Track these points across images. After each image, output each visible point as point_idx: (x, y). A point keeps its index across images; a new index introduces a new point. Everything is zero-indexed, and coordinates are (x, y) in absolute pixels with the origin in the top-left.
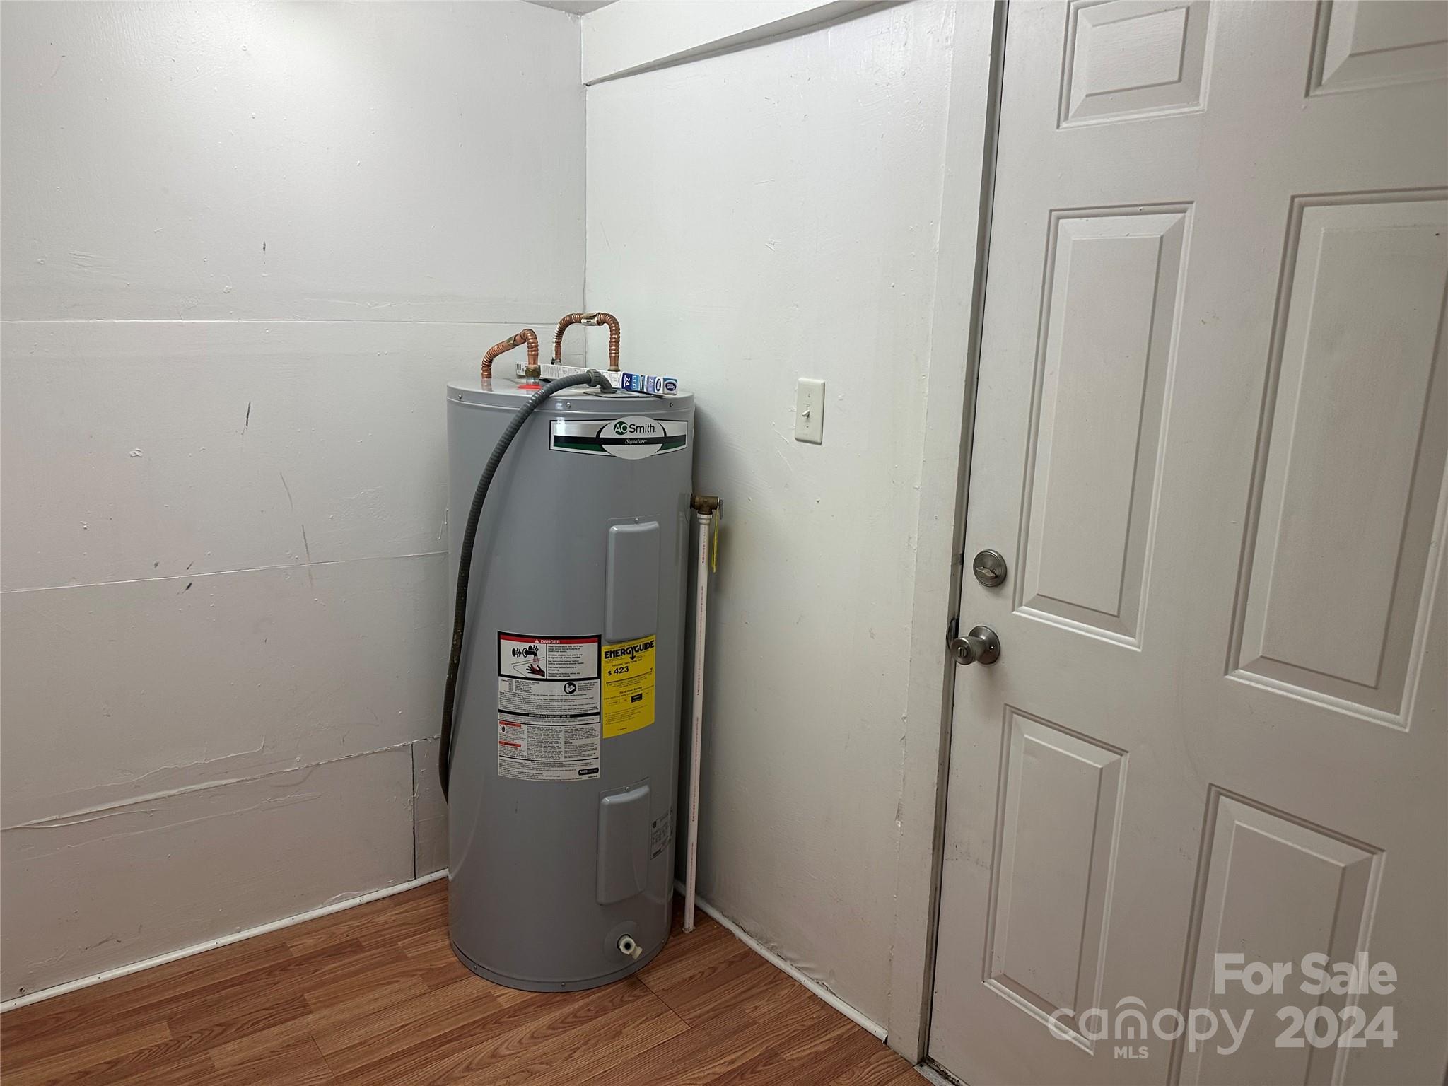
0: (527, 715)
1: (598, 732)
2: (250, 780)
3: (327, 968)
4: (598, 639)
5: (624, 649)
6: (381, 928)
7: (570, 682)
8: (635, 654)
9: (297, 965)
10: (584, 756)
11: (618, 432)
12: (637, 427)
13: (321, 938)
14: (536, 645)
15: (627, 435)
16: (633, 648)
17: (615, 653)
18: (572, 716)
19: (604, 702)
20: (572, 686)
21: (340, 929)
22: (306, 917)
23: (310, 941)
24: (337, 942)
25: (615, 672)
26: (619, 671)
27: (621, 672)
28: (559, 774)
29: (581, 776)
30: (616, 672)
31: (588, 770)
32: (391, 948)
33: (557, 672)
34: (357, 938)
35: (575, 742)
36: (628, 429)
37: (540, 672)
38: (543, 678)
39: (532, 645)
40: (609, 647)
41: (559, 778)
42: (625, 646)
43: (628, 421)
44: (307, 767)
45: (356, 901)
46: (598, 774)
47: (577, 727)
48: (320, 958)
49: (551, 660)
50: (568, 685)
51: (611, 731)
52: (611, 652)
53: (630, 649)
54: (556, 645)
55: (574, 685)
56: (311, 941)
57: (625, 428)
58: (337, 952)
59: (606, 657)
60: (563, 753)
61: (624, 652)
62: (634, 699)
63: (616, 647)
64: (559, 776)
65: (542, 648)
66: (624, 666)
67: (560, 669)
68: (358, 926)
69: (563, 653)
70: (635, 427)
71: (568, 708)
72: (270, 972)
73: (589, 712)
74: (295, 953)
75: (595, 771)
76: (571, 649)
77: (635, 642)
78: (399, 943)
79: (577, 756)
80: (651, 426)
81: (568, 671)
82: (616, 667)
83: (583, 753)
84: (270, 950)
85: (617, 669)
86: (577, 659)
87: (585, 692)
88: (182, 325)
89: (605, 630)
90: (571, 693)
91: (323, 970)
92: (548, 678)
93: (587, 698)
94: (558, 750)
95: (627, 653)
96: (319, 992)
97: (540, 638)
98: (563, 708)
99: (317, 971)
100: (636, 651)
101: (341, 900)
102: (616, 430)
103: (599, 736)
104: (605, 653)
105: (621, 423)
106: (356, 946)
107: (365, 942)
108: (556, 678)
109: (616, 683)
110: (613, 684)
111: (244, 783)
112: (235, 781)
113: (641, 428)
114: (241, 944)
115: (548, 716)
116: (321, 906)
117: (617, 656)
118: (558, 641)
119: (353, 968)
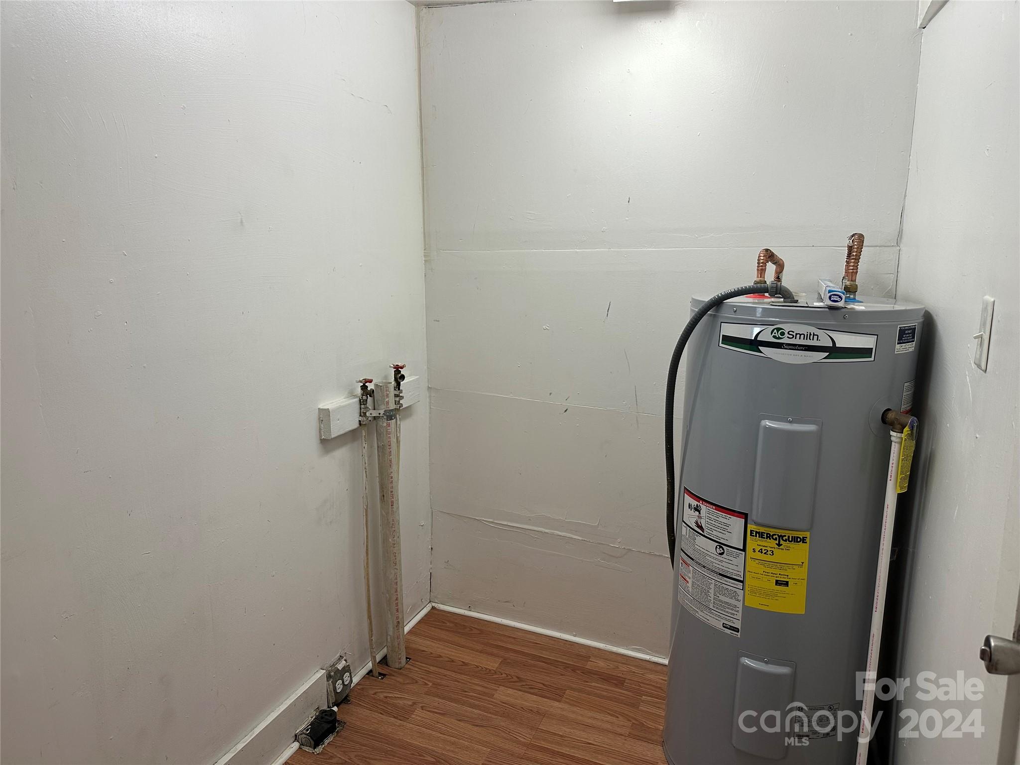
0: (693, 559)
1: (741, 598)
2: (589, 542)
3: (593, 684)
4: (745, 516)
5: (770, 534)
6: (645, 682)
7: (721, 545)
8: (782, 542)
9: (582, 673)
10: (727, 612)
11: (775, 337)
12: (796, 334)
13: (609, 666)
14: (701, 505)
15: (785, 340)
16: (781, 537)
17: (761, 535)
18: (720, 574)
19: (747, 574)
20: (721, 549)
21: (623, 668)
22: (613, 649)
23: (601, 664)
24: (614, 674)
25: (759, 551)
26: (764, 552)
27: (765, 553)
28: (708, 618)
29: (724, 629)
30: (761, 551)
31: (730, 626)
32: (635, 696)
33: (711, 532)
34: (625, 679)
35: (722, 598)
36: (786, 335)
37: (701, 527)
38: (702, 533)
39: (698, 504)
40: (755, 527)
41: (707, 621)
42: (772, 531)
43: (786, 328)
44: (624, 548)
45: (647, 657)
46: (739, 634)
47: (724, 585)
48: (595, 676)
49: (709, 521)
50: (718, 547)
51: (754, 602)
52: (756, 532)
53: (777, 536)
54: (712, 509)
55: (723, 549)
56: (603, 664)
57: (783, 334)
58: (606, 678)
59: (751, 535)
60: (712, 602)
61: (769, 536)
62: (778, 583)
63: (762, 530)
64: (708, 620)
65: (704, 508)
66: (769, 549)
67: (714, 531)
68: (634, 672)
69: (717, 519)
70: (794, 334)
71: (718, 566)
72: (566, 666)
73: (734, 577)
74: (589, 666)
75: (737, 630)
76: (723, 518)
77: (784, 531)
78: (643, 697)
79: (722, 610)
80: (814, 335)
81: (720, 535)
82: (762, 547)
83: (727, 610)
84: (581, 656)
85: (761, 549)
86: (726, 528)
87: (731, 558)
88: (577, 252)
89: (751, 510)
90: (720, 554)
91: (590, 684)
92: (706, 535)
93: (733, 564)
94: (709, 598)
95: (773, 539)
96: (576, 694)
97: (704, 500)
98: (714, 564)
99: (587, 682)
100: (783, 540)
101: (638, 651)
102: (773, 334)
103: (742, 601)
104: (751, 531)
105: (778, 329)
106: (619, 682)
107: (628, 683)
108: (710, 537)
109: (761, 562)
110: (757, 561)
111: (585, 542)
112: (581, 539)
113: (800, 335)
114: (570, 643)
115: (704, 567)
116: (626, 648)
117: (762, 538)
118: (714, 507)
119: (605, 693)
